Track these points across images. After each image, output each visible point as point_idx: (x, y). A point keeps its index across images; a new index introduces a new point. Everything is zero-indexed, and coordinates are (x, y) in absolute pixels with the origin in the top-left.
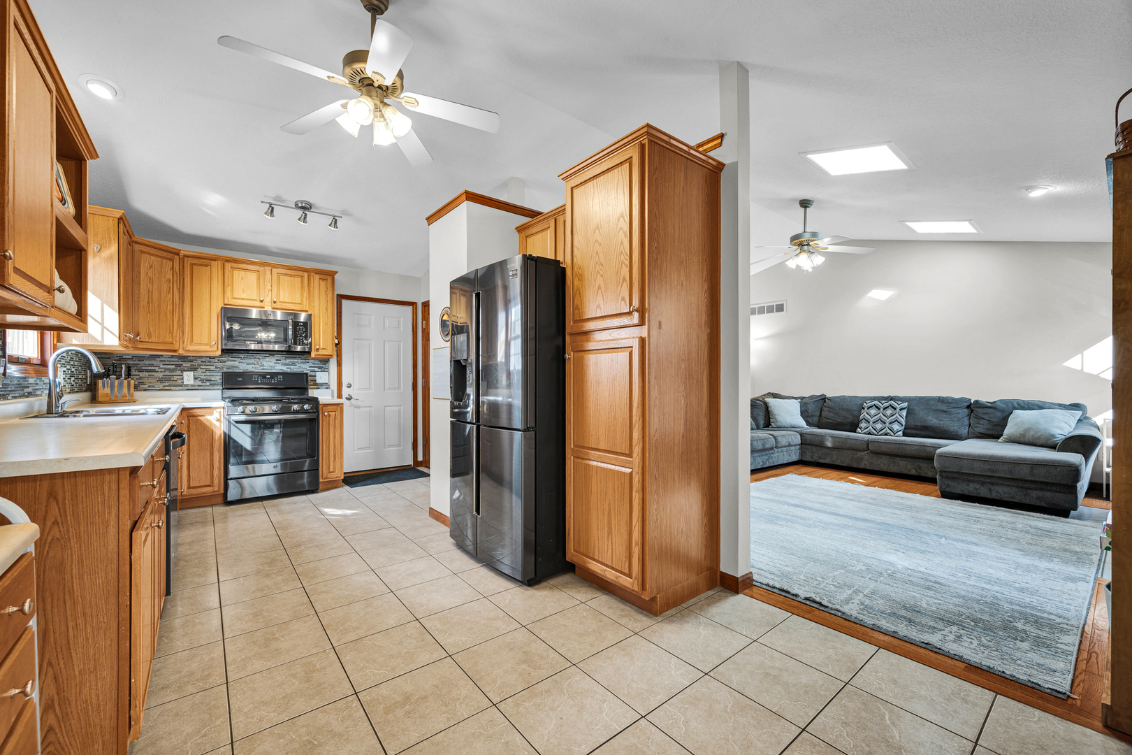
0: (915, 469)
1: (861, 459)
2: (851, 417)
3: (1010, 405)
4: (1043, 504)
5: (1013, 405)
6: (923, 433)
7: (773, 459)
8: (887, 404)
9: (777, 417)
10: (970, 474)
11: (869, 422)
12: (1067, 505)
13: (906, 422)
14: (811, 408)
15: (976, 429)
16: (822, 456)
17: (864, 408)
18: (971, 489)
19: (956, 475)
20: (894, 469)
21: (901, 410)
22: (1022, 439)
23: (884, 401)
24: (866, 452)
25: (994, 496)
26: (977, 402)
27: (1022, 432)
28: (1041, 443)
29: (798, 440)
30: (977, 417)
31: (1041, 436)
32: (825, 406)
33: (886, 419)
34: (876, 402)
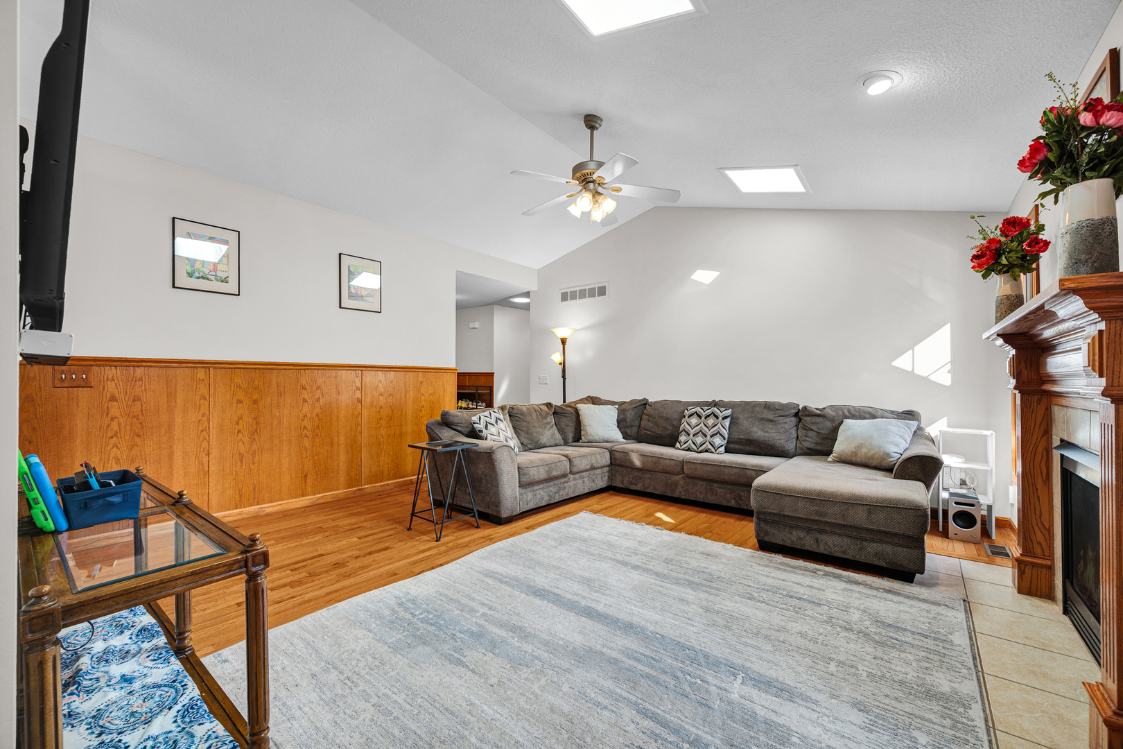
0: (734, 499)
1: (676, 484)
2: (670, 428)
3: (841, 413)
4: (882, 564)
5: (843, 412)
6: (747, 448)
7: (567, 490)
8: (709, 412)
9: (587, 428)
10: (793, 517)
11: (689, 435)
12: (912, 566)
13: (729, 434)
14: (630, 415)
15: (804, 443)
16: (633, 481)
17: (684, 417)
18: (794, 539)
19: (776, 518)
20: (711, 499)
21: (724, 418)
22: (853, 459)
23: (706, 408)
24: (681, 476)
25: (822, 549)
26: (805, 408)
27: (854, 450)
28: (874, 464)
29: (606, 459)
30: (806, 428)
31: (874, 454)
32: (645, 414)
33: (708, 430)
34: (698, 409)
